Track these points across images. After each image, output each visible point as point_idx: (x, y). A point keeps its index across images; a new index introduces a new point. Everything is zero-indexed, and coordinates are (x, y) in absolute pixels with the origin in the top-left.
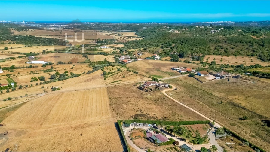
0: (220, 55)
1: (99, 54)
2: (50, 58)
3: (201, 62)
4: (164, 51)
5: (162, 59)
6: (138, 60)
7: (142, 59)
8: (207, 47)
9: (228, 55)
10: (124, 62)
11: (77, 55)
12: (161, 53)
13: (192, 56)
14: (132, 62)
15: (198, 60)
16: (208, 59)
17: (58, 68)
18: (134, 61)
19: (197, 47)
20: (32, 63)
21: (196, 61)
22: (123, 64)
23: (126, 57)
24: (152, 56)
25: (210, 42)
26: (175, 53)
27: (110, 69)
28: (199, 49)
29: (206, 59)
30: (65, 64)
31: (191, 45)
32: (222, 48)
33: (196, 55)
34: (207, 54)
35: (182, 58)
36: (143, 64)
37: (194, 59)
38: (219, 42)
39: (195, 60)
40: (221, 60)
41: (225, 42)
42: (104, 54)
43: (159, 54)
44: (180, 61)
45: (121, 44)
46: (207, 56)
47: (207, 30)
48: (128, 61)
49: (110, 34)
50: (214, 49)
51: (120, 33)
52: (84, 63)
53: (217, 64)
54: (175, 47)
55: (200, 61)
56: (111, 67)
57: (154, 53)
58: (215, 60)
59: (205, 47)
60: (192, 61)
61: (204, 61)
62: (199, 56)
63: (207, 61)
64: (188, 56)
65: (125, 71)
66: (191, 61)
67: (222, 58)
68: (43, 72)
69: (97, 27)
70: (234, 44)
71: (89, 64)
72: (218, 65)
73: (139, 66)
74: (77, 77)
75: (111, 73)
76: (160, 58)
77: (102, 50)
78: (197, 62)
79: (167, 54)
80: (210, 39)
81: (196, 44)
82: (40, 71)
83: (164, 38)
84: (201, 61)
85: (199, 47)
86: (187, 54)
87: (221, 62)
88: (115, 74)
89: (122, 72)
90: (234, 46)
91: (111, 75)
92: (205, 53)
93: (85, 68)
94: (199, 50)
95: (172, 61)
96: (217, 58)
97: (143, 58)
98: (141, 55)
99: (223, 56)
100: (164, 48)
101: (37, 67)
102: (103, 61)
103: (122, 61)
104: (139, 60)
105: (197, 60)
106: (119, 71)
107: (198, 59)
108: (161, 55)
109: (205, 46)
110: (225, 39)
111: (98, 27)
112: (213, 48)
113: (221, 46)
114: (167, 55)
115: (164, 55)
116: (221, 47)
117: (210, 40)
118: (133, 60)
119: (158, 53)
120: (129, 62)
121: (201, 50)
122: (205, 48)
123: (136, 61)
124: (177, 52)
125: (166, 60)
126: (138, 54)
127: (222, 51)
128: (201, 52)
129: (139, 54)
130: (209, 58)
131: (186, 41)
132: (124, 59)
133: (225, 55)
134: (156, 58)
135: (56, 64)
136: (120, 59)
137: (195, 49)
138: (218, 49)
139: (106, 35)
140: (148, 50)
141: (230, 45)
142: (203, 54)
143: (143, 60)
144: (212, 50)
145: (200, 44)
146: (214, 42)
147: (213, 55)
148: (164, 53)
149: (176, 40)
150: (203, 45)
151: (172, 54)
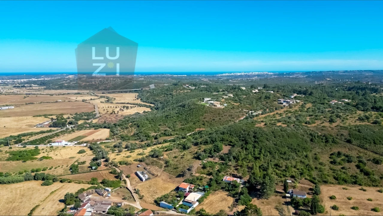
4: (206, 171)
8: (311, 155)
9: (377, 186)
12: (198, 178)
15: (312, 214)
16: (334, 202)
19: (288, 159)
25: (312, 141)
26: (237, 177)
31: (270, 153)
32: (349, 161)
34: (320, 182)
38: (334, 142)
41: (349, 141)
45: (105, 127)
46: (324, 190)
49: (91, 99)
50: (331, 163)
51: (111, 96)
57: (179, 177)
58: (356, 207)
59: (306, 156)
70: (373, 147)
79: (217, 182)
80: (311, 134)
81: (283, 150)
83: (194, 120)
85: (293, 158)
90: (377, 156)
92: (315, 179)
94: (295, 167)
100: (204, 158)
105: (309, 210)
107: (313, 208)
108: (199, 182)
109: (305, 153)
110: (345, 134)
112: (325, 159)
113: (344, 155)
115: (209, 185)
116: (347, 158)
117: (311, 137)
119: (191, 175)
122: (306, 161)
124: (240, 175)
127: (352, 168)
128: (302, 172)
129: (141, 175)
130: (334, 198)
131: (254, 137)
133: (369, 186)
137: (284, 164)
138: (340, 164)
139: (83, 101)
140: (163, 160)
141: (366, 151)
142: (312, 181)
144: (327, 167)
145: (292, 149)
146: (323, 142)
147: (339, 186)
148: (207, 175)
149: (227, 133)
150: (299, 151)
151: (230, 183)
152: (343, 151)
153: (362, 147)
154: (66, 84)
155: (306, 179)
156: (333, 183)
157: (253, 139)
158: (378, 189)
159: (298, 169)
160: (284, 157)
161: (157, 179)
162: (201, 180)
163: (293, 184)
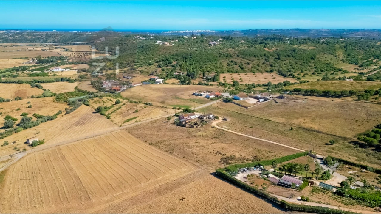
0: (236, 72)
1: (58, 81)
4: (164, 72)
5: (167, 82)
7: (139, 84)
8: (218, 63)
10: (115, 90)
12: (160, 75)
13: (204, 76)
14: (127, 89)
15: (214, 81)
17: (2, 108)
18: (130, 87)
19: (207, 64)
21: (212, 82)
23: (112, 83)
24: (149, 79)
25: (220, 56)
26: (181, 73)
27: (100, 102)
28: (209, 66)
29: (223, 79)
30: (8, 101)
31: (198, 62)
32: (236, 64)
33: (211, 75)
34: (220, 73)
35: (194, 79)
36: (146, 91)
37: (208, 80)
38: (230, 56)
39: (210, 80)
40: (241, 79)
41: (238, 56)
42: (67, 81)
43: (158, 76)
44: (193, 84)
45: (82, 63)
46: (222, 76)
47: (203, 41)
48: (120, 88)
49: (50, 49)
50: (228, 65)
51: (66, 47)
52: (44, 97)
54: (178, 65)
55: (217, 82)
56: (98, 99)
57: (150, 75)
58: (234, 79)
59: (216, 63)
60: (207, 82)
61: (222, 81)
63: (226, 81)
64: (199, 77)
66: (205, 82)
67: (241, 77)
69: (18, 37)
70: (248, 58)
71: (55, 97)
72: (241, 85)
73: (143, 94)
74: (53, 119)
76: (163, 81)
77: (57, 74)
79: (171, 75)
80: (220, 53)
81: (204, 61)
83: (153, 53)
84: (219, 81)
85: (209, 64)
86: (198, 74)
87: (242, 81)
90: (249, 61)
92: (218, 72)
94: (210, 68)
95: (183, 84)
96: (235, 76)
98: (131, 78)
99: (240, 74)
100: (163, 67)
103: (111, 89)
105: (213, 81)
106: (118, 103)
107: (214, 79)
109: (215, 62)
110: (237, 53)
111: (20, 37)
112: (225, 64)
113: (234, 62)
114: (169, 76)
115: (167, 76)
116: (235, 63)
117: (220, 55)
118: (127, 86)
119: (157, 74)
120: (122, 89)
121: (212, 67)
122: (216, 65)
123: (132, 87)
124: (182, 72)
125: (173, 83)
126: (124, 77)
127: (237, 67)
128: (213, 70)
130: (225, 77)
131: (190, 56)
132: (110, 85)
133: (242, 73)
134: (158, 82)
136: (104, 86)
137: (204, 66)
138: (231, 65)
139: (43, 50)
140: (138, 70)
141: (244, 60)
143: (141, 85)
144: (225, 67)
145: (209, 60)
146: (225, 57)
147: (229, 74)
148: (165, 73)
149: (175, 55)
150: (212, 61)
151: (177, 75)
152: (234, 60)
153: (243, 58)
154: (10, 38)
155: (214, 72)
156: (226, 73)
157: (189, 57)
158: (246, 74)
159: (211, 68)
160: (205, 63)
161: (137, 77)
162: (163, 75)
163: (208, 74)
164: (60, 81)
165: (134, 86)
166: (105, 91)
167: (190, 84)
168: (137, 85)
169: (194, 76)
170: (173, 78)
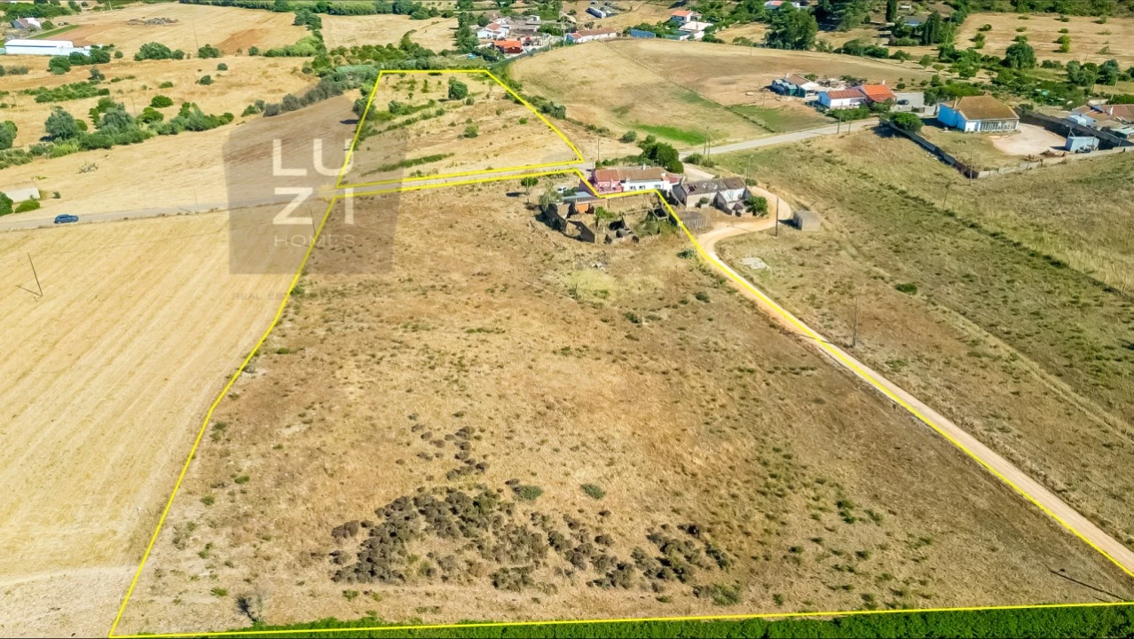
0: (1052, 10)
1: (384, 13)
2: (119, 29)
3: (942, 50)
5: (718, 35)
6: (584, 39)
7: (605, 36)
9: (1099, 15)
10: (502, 50)
11: (270, 14)
12: (713, 5)
13: (888, 20)
14: (546, 50)
15: (923, 44)
16: (983, 33)
17: (131, 77)
18: (561, 44)
20: (10, 50)
21: (914, 45)
22: (492, 59)
23: (520, 25)
24: (663, 20)
27: (412, 88)
29: (972, 36)
30: (178, 55)
33: (912, 15)
34: (974, 7)
35: (832, 29)
36: (603, 62)
37: (901, 34)
39: (907, 39)
40: (1059, 41)
42: (410, 13)
43: (703, 10)
44: (821, 48)
46: (976, 20)
48: (528, 43)
52: (288, 54)
53: (1040, 61)
55: (935, 46)
56: (419, 75)
58: (1025, 38)
60: (891, 44)
61: (963, 42)
62: (934, 18)
63: (978, 48)
64: (867, 21)
65: (492, 99)
66: (882, 44)
67: (1065, 31)
68: (34, 97)
71: (312, 59)
72: (1047, 64)
73: (583, 73)
74: (206, 128)
75: (406, 113)
76: (706, 30)
78: (918, 51)
79: (750, 9)
82: (20, 93)
84: (947, 45)
86: (862, 8)
87: (1063, 50)
88: (425, 117)
89: (469, 103)
91: (399, 120)
92: (966, 3)
93: (280, 79)
95: (774, 47)
96: (1038, 28)
97: (609, 31)
98: (608, 16)
99: (1072, 18)
101: (24, 71)
102: (390, 46)
103: (493, 46)
104: (590, 37)
105: (917, 41)
106: (458, 98)
107: (927, 34)
108: (713, 12)
114: (745, 13)
115: (733, 13)
118: (554, 39)
120: (530, 48)
123: (570, 43)
125: (745, 42)
126: (589, 11)
129: (597, 10)
130: (987, 28)
132: (503, 33)
133: (1083, 14)
134: (686, 33)
135: (132, 60)
136: (482, 34)
142: (956, 7)
143: (607, 41)
147: (1013, 15)
151: (777, 9)
161: (630, 14)
162: (720, 7)
163: (912, 11)
164: (389, 13)
165: (579, 41)
166: (474, 53)
167: (802, 49)
168: (597, 37)
169: (840, 15)
170: (756, 20)
